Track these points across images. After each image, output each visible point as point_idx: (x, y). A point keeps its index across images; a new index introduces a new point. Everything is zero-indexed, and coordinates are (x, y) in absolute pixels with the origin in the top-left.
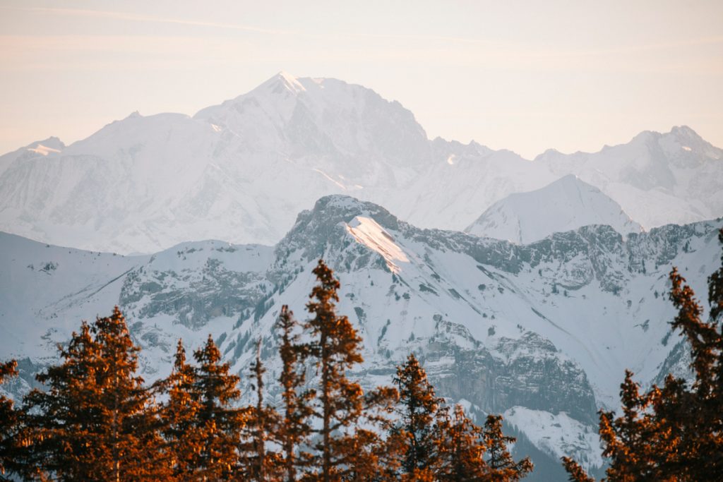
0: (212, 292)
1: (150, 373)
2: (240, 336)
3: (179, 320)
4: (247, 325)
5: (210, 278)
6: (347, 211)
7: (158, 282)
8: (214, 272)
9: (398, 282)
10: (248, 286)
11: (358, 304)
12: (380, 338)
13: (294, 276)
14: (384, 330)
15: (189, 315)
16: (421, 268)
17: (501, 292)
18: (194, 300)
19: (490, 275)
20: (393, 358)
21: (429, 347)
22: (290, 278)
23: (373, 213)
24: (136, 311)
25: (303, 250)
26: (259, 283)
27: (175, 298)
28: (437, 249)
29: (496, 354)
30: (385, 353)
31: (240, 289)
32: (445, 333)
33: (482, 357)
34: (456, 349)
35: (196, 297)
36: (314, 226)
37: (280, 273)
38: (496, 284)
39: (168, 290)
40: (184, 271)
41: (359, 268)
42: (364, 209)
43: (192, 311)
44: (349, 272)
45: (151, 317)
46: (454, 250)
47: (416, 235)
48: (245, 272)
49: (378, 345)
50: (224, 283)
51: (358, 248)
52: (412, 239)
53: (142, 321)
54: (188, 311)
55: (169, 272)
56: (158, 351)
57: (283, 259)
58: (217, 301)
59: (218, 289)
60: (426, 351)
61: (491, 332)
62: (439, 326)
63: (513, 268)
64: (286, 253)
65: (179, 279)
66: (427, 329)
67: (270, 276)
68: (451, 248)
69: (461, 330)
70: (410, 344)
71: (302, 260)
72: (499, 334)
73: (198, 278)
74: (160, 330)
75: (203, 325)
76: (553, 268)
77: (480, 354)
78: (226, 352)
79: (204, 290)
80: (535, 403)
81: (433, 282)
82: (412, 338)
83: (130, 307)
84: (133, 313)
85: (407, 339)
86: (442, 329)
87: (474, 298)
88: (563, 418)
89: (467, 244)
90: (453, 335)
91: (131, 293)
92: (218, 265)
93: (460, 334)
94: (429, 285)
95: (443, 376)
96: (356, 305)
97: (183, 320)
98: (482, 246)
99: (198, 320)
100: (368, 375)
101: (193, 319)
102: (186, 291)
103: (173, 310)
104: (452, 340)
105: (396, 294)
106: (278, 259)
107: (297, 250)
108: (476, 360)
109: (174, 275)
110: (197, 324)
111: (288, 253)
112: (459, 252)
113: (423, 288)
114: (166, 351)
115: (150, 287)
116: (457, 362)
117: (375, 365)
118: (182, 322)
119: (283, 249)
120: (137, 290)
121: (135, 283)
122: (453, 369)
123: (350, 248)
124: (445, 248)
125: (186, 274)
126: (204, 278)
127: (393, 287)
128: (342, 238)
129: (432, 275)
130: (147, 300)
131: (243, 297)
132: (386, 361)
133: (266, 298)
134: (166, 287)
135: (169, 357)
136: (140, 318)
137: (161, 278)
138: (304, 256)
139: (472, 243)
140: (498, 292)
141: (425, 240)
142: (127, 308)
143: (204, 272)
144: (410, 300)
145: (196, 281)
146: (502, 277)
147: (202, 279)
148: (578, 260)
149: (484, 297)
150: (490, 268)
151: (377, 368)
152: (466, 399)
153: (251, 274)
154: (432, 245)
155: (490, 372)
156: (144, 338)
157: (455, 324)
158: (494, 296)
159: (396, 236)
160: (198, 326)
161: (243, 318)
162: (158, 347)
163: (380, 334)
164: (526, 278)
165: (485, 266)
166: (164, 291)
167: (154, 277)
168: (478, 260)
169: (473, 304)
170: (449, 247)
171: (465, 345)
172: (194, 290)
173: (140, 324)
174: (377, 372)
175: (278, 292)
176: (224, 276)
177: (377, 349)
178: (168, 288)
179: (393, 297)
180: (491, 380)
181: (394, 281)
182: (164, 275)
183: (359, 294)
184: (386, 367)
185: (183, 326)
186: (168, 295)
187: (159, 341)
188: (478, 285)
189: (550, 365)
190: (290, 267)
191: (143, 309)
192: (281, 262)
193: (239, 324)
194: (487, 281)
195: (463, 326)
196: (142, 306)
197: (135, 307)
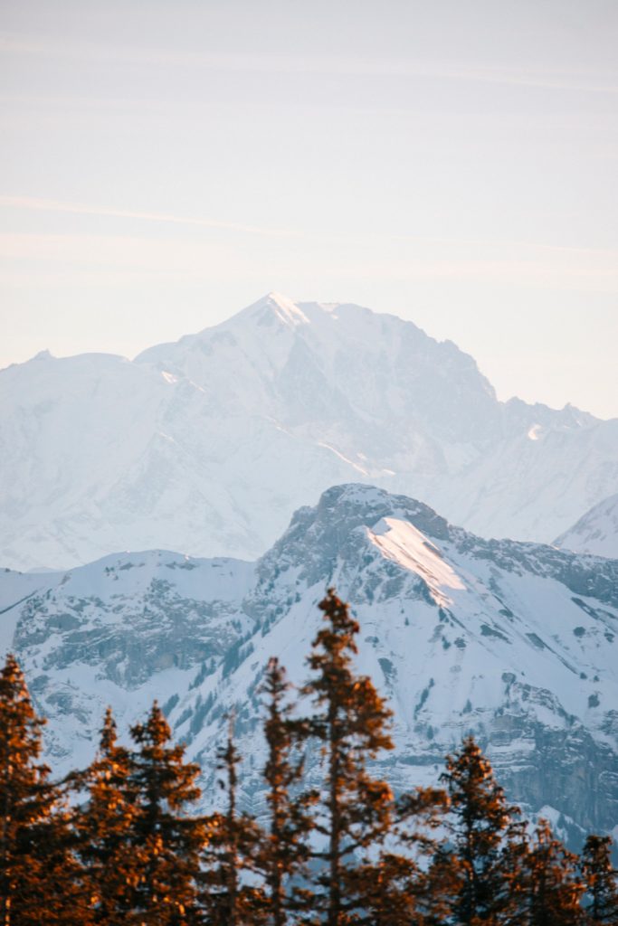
0: (157, 630)
1: (58, 755)
2: (199, 700)
3: (104, 674)
4: (211, 684)
5: (155, 610)
6: (370, 509)
7: (74, 614)
8: (161, 600)
9: (447, 621)
10: (214, 623)
11: (385, 654)
12: (418, 708)
13: (286, 607)
14: (425, 695)
15: (122, 667)
16: (483, 599)
17: (610, 640)
18: (129, 643)
19: (592, 613)
20: (437, 739)
21: (495, 722)
22: (280, 611)
23: (410, 513)
24: (39, 659)
25: (301, 568)
26: (230, 617)
27: (99, 640)
28: (510, 571)
29: (600, 737)
30: (425, 731)
31: (201, 627)
32: (520, 701)
33: (579, 740)
34: (538, 726)
35: (133, 639)
36: (318, 531)
37: (264, 603)
38: (602, 627)
39: (89, 627)
40: (115, 597)
41: (387, 597)
42: (396, 507)
43: (126, 660)
44: (370, 604)
45: (62, 667)
46: (536, 573)
47: (477, 548)
48: (209, 600)
49: (415, 718)
50: (177, 618)
51: (386, 567)
52: (470, 554)
53: (48, 673)
54: (119, 660)
55: (91, 599)
56: (71, 722)
57: (268, 581)
58: (165, 645)
59: (168, 626)
60: (491, 730)
61: (593, 701)
62: (511, 691)
64: (273, 573)
65: (106, 611)
66: (492, 695)
67: (249, 609)
68: (532, 570)
69: (545, 698)
70: (465, 717)
71: (298, 583)
73: (137, 608)
74: (77, 689)
75: (142, 682)
77: (575, 735)
78: (178, 724)
79: (146, 628)
81: (502, 621)
82: (468, 708)
83: (29, 653)
84: (34, 662)
85: (461, 710)
86: (516, 695)
87: (567, 648)
89: (556, 564)
90: (533, 705)
91: (32, 631)
92: (167, 589)
93: (544, 704)
94: (496, 626)
95: (516, 769)
96: (381, 656)
97: (112, 674)
98: (580, 568)
99: (135, 674)
100: (398, 764)
101: (127, 672)
102: (118, 628)
103: (96, 659)
104: (531, 713)
105: (444, 639)
106: (262, 582)
107: (291, 568)
108: (569, 745)
109: (99, 604)
110: (133, 680)
111: (278, 572)
112: (544, 576)
113: (486, 630)
114: (84, 721)
115: (62, 622)
116: (538, 747)
117: (409, 749)
118: (109, 677)
119: (270, 566)
120: (41, 626)
121: (39, 615)
122: (532, 758)
123: (373, 567)
124: (523, 569)
125: (117, 602)
126: (146, 609)
127: (439, 628)
128: (361, 551)
129: (501, 611)
130: (55, 641)
131: (205, 639)
132: (427, 744)
133: (241, 642)
134: (86, 622)
135: (89, 732)
136: (45, 669)
137: (79, 609)
138: (302, 577)
139: (564, 562)
140: (604, 639)
141: (490, 556)
142: (25, 653)
143: (146, 600)
144: (466, 649)
145: (133, 613)
146: (612, 616)
147: (141, 611)
149: (582, 647)
150: (593, 603)
151: (412, 753)
152: (552, 806)
153: (218, 604)
154: (502, 564)
155: (591, 764)
156: (51, 700)
157: (535, 689)
158: (598, 646)
159: (445, 548)
160: (135, 683)
161: (205, 672)
162: (73, 715)
163: (418, 701)
165: (585, 599)
166: (83, 629)
167: (68, 606)
168: (573, 588)
169: (567, 659)
170: (527, 566)
171: (552, 722)
172: (130, 628)
173: (44, 679)
174: (412, 761)
175: (260, 632)
176: (176, 606)
177: (413, 724)
178: (90, 623)
179: (440, 643)
180: (592, 778)
181: (441, 620)
182: (83, 603)
183: (386, 638)
184: (427, 753)
185: (111, 683)
186: (89, 634)
187: (74, 706)
188: (574, 628)
190: (279, 594)
191: (50, 655)
192: (265, 586)
193: (199, 680)
194: (588, 622)
195: (548, 692)
196: (49, 652)
197: (37, 652)
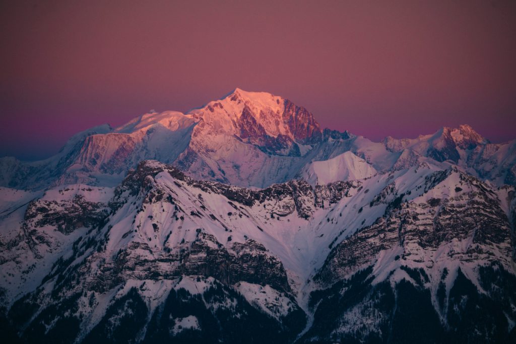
0: (77, 213)
1: (40, 258)
2: (89, 238)
3: (57, 229)
4: (94, 232)
5: (77, 206)
6: (155, 169)
7: (47, 207)
8: (79, 202)
9: (178, 210)
10: (98, 211)
11: (155, 222)
12: (165, 241)
13: (122, 205)
14: (168, 237)
15: (64, 226)
16: (195, 202)
17: (241, 217)
18: (67, 218)
19: (236, 207)
20: (172, 253)
21: (192, 246)
22: (120, 206)
23: (170, 171)
24: (33, 224)
25: (130, 191)
26: (104, 208)
27: (56, 216)
28: (206, 192)
29: (231, 252)
30: (167, 250)
31: (93, 212)
32: (202, 239)
33: (223, 253)
34: (208, 248)
35: (68, 216)
36: (137, 177)
37: (116, 203)
38: (238, 212)
39: (52, 212)
40: (62, 201)
41: (157, 201)
42: (165, 168)
43: (66, 224)
44: (151, 204)
45: (41, 227)
46: (216, 193)
47: (195, 184)
48: (96, 202)
49: (164, 245)
50: (84, 208)
51: (157, 190)
52: (192, 186)
53: (36, 229)
54: (63, 224)
55: (53, 202)
56: (44, 246)
57: (118, 195)
58: (80, 218)
59: (81, 211)
60: (190, 249)
61: (230, 239)
62: (199, 235)
63: (249, 203)
64: (120, 192)
65: (59, 206)
66: (191, 237)
67: (110, 205)
68: (214, 192)
69: (211, 238)
70: (182, 245)
71: (129, 196)
72: (234, 240)
73: (70, 205)
74: (47, 234)
75: (71, 232)
76: (272, 204)
77: (221, 251)
78: (81, 247)
79: (73, 212)
80: (251, 280)
81: (201, 211)
82: (183, 241)
83: (30, 221)
84: (31, 224)
85: (180, 242)
86: (201, 237)
87: (225, 220)
88: (268, 288)
89: (223, 190)
90: (206, 240)
91: (31, 213)
92: (81, 198)
93: (211, 240)
94: (198, 212)
95: (199, 263)
96: (153, 223)
97: (60, 229)
98: (232, 191)
99: (69, 229)
100: (157, 262)
101: (65, 228)
102: (63, 212)
103: (55, 223)
104: (205, 243)
105: (176, 216)
106: (116, 196)
107: (127, 191)
108: (219, 255)
109: (56, 203)
110: (67, 231)
111: (122, 192)
112: (219, 194)
113: (192, 213)
114: (49, 246)
115: (42, 210)
116: (207, 256)
117: (161, 256)
118: (59, 230)
119: (119, 190)
120: (34, 211)
121: (34, 208)
122: (205, 259)
123: (152, 191)
124: (211, 191)
125: (63, 203)
126: (73, 205)
127: (175, 213)
128: (149, 185)
129: (201, 206)
130: (40, 217)
131: (95, 216)
132: (168, 254)
133: (105, 217)
134: (51, 210)
135: (51, 250)
136: (35, 227)
137: (48, 205)
138: (130, 194)
139: (226, 189)
140: (239, 217)
141: (199, 187)
142: (28, 221)
143: (73, 202)
144: (184, 220)
145: (68, 207)
146: (243, 208)
147: (71, 206)
148: (287, 199)
149: (231, 220)
150: (236, 203)
151: (162, 258)
152: (212, 276)
153: (100, 204)
154: (203, 189)
155: (227, 261)
156: (37, 239)
157: (208, 235)
158: (236, 219)
159: (183, 184)
160: (68, 232)
161: (94, 228)
162: (45, 244)
163: (165, 239)
164: (257, 209)
165: (233, 202)
166: (50, 212)
167: (45, 204)
168: (229, 198)
169: (224, 224)
170: (213, 191)
171: (212, 245)
172: (67, 212)
173: (35, 231)
174: (162, 261)
175: (112, 214)
176: (84, 204)
177: (163, 247)
178: (53, 210)
179: (175, 218)
180: (227, 266)
181: (176, 209)
182: (50, 203)
183: (156, 216)
184: (168, 258)
185: (60, 233)
186: (52, 214)
187: (45, 241)
188: (228, 212)
189: (261, 258)
190: (122, 200)
191: (37, 222)
192: (117, 197)
193: (90, 231)
194: (233, 210)
195: (213, 236)
196: (37, 221)
197: (33, 221)
